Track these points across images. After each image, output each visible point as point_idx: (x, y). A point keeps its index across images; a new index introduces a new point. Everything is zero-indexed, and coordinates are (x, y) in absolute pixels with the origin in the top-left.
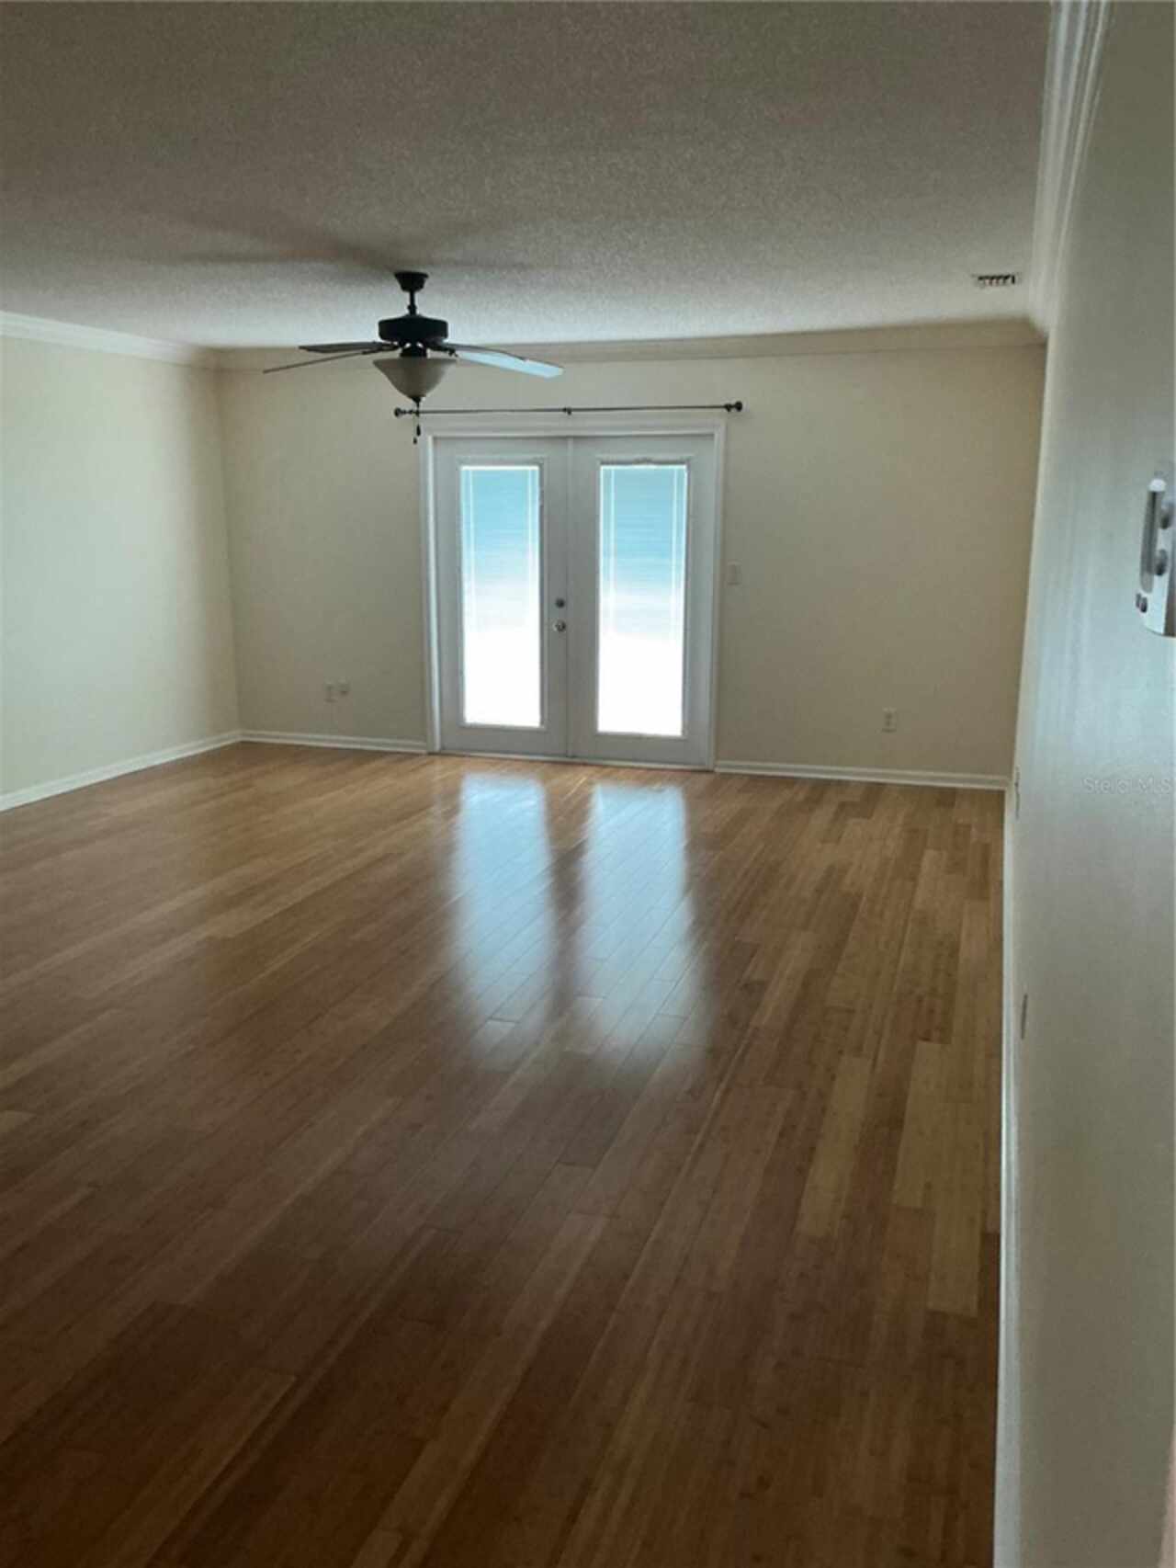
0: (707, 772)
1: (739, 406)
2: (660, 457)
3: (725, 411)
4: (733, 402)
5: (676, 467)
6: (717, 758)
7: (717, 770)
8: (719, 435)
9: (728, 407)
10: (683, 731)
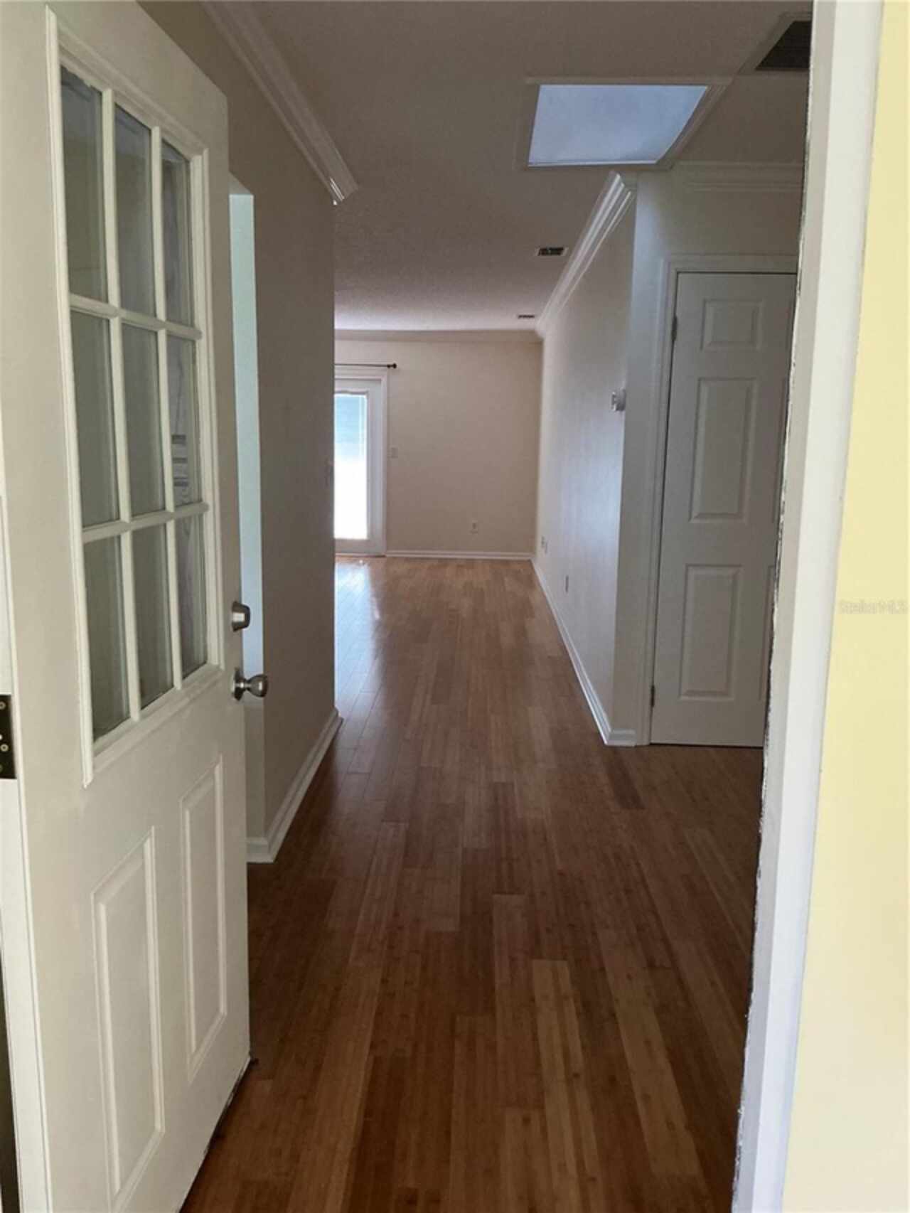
0: (384, 556)
1: (395, 366)
2: (354, 390)
3: (386, 368)
4: (391, 363)
5: (360, 396)
6: (388, 548)
7: (388, 555)
8: (384, 380)
9: (389, 366)
10: (368, 536)
